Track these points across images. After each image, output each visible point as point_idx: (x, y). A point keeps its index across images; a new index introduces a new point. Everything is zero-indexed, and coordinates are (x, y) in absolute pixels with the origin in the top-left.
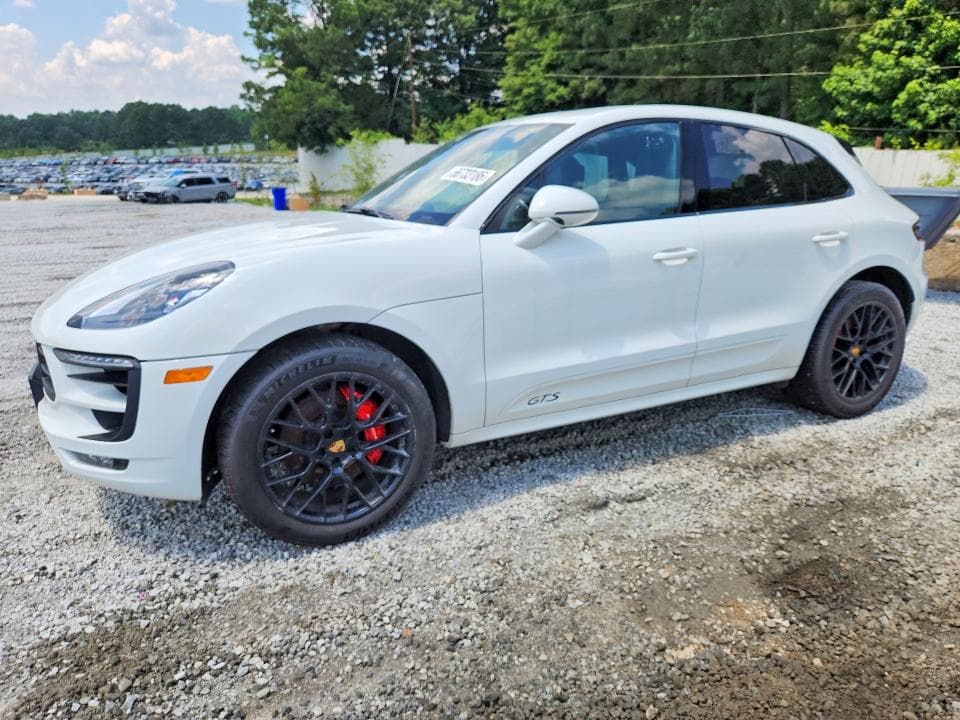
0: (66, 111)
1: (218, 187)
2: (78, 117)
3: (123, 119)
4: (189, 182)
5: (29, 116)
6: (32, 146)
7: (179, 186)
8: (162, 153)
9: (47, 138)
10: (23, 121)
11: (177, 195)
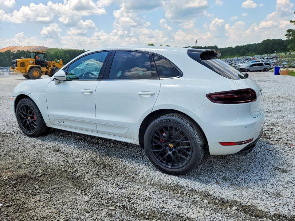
0: (246, 44)
1: (265, 66)
2: (249, 45)
3: (261, 45)
4: (254, 65)
5: (236, 47)
6: (234, 55)
7: (250, 66)
8: (270, 55)
9: (238, 53)
10: (234, 48)
11: (249, 69)
